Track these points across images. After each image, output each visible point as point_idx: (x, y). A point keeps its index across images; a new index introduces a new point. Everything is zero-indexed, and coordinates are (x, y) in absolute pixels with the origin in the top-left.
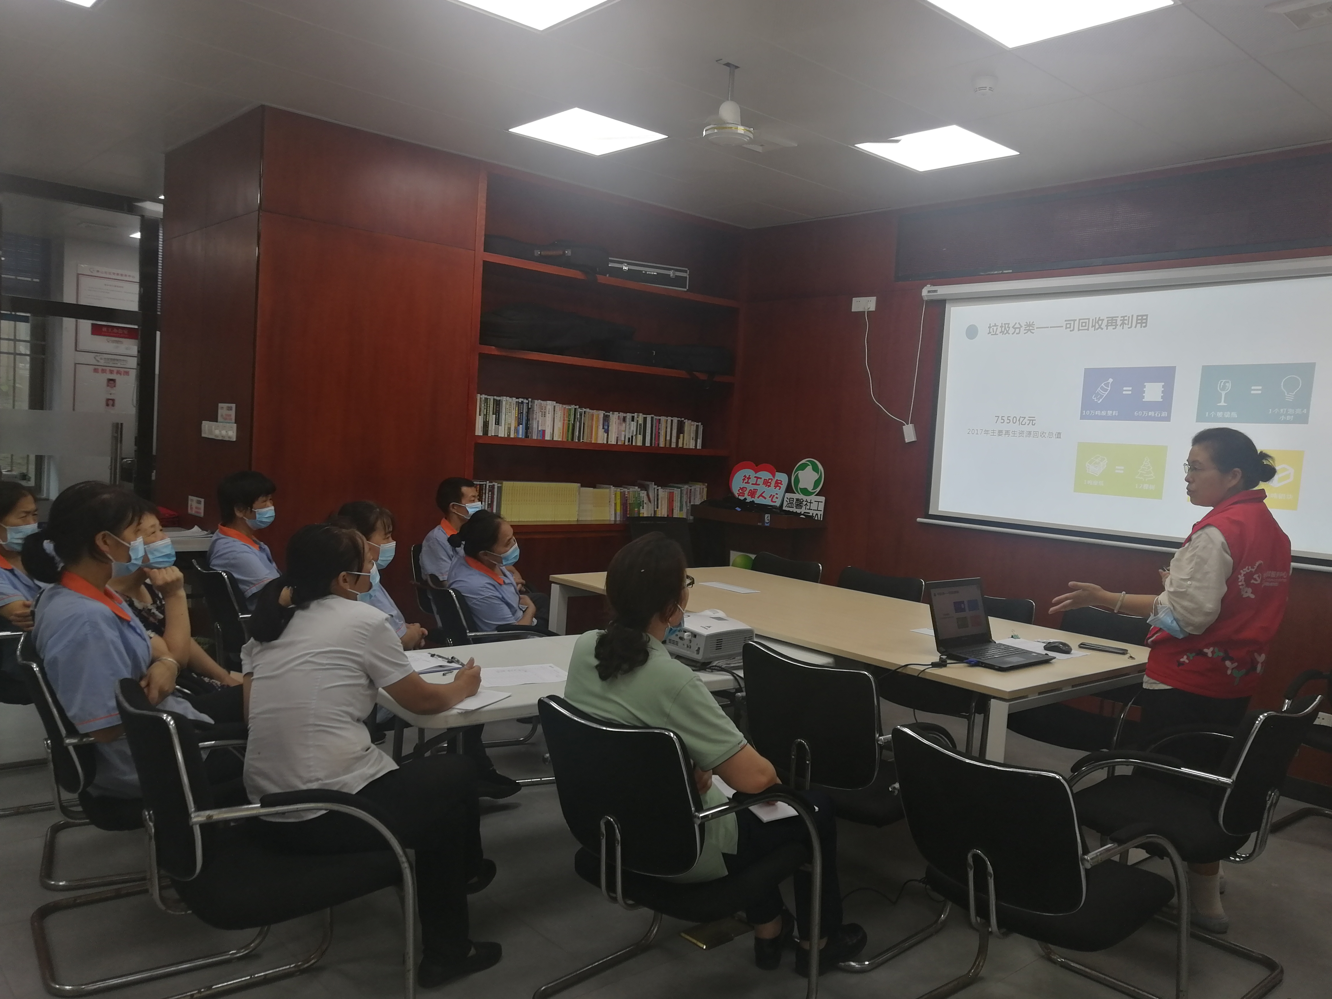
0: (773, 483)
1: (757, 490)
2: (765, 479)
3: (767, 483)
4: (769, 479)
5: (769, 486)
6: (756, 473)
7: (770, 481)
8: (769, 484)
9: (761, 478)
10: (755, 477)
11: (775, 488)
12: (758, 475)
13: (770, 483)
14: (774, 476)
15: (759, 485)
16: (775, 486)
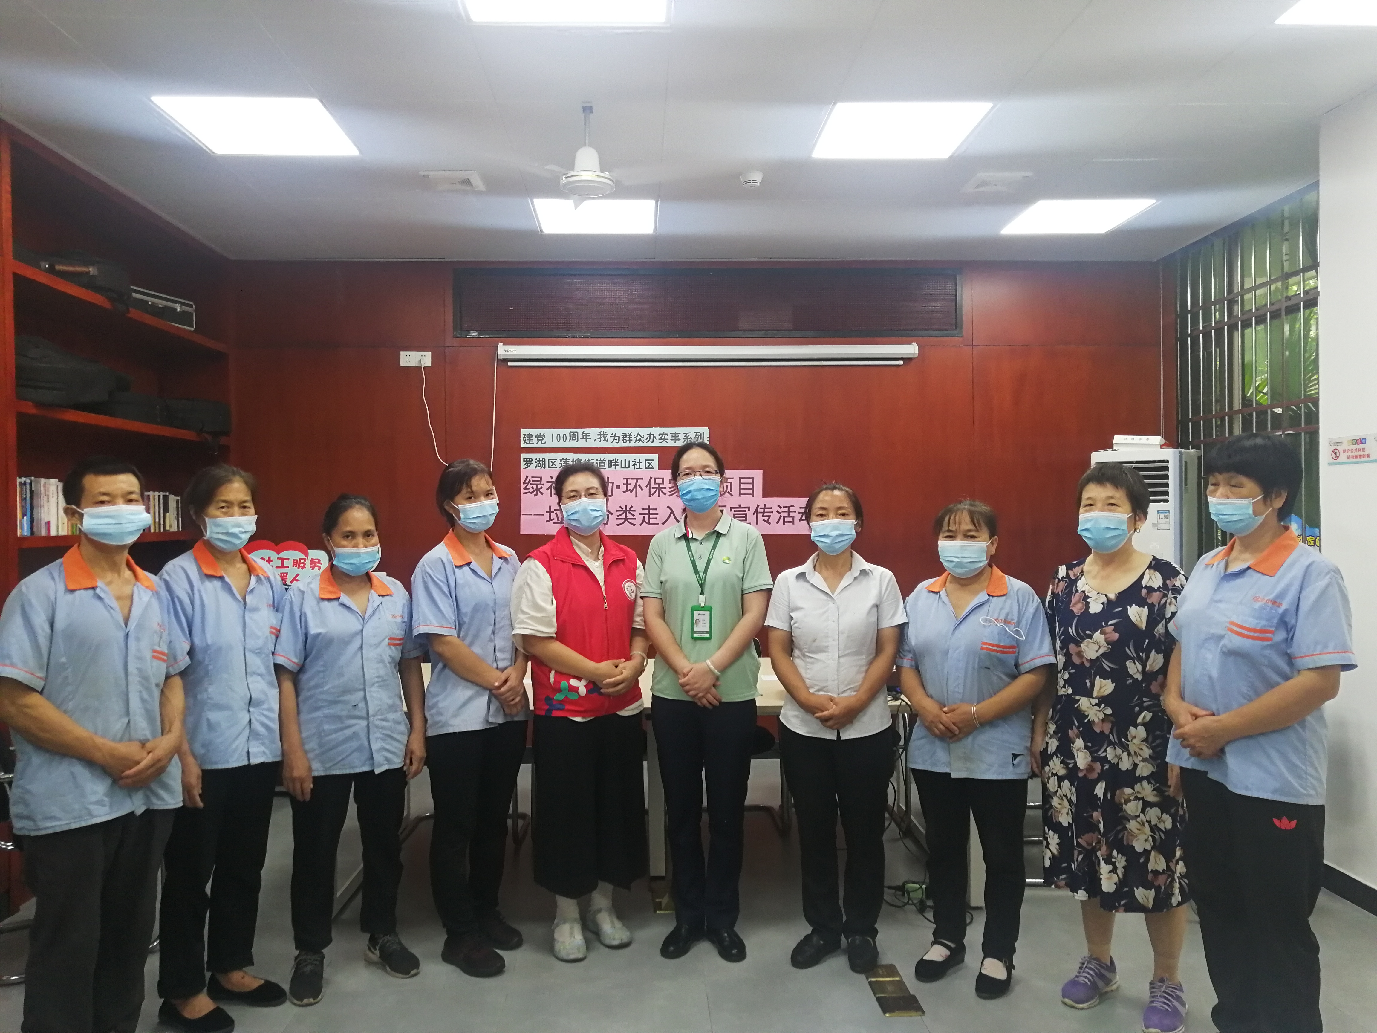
0: (308, 563)
1: (287, 573)
2: (294, 560)
3: (297, 563)
4: (301, 559)
5: (304, 567)
6: (278, 554)
7: (302, 561)
8: (302, 565)
9: (288, 559)
10: (278, 558)
11: (313, 569)
12: (283, 555)
13: (304, 563)
14: (307, 555)
15: (288, 567)
16: (311, 567)
